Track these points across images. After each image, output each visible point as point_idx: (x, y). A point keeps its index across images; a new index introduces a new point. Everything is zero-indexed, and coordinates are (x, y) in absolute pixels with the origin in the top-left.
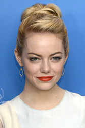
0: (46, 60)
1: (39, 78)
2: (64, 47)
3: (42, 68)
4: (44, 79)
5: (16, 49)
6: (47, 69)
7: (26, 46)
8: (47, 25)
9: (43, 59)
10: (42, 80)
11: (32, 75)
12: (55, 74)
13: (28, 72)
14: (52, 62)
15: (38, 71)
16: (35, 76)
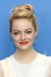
0: (23, 33)
14: (27, 34)
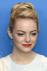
1: (24, 45)
2: (37, 27)
3: (26, 39)
4: (26, 46)
5: (9, 29)
6: (28, 40)
7: (15, 27)
8: (29, 14)
9: (26, 34)
10: (25, 46)
11: (19, 44)
12: (33, 43)
13: (17, 42)
15: (23, 41)
16: (21, 44)
